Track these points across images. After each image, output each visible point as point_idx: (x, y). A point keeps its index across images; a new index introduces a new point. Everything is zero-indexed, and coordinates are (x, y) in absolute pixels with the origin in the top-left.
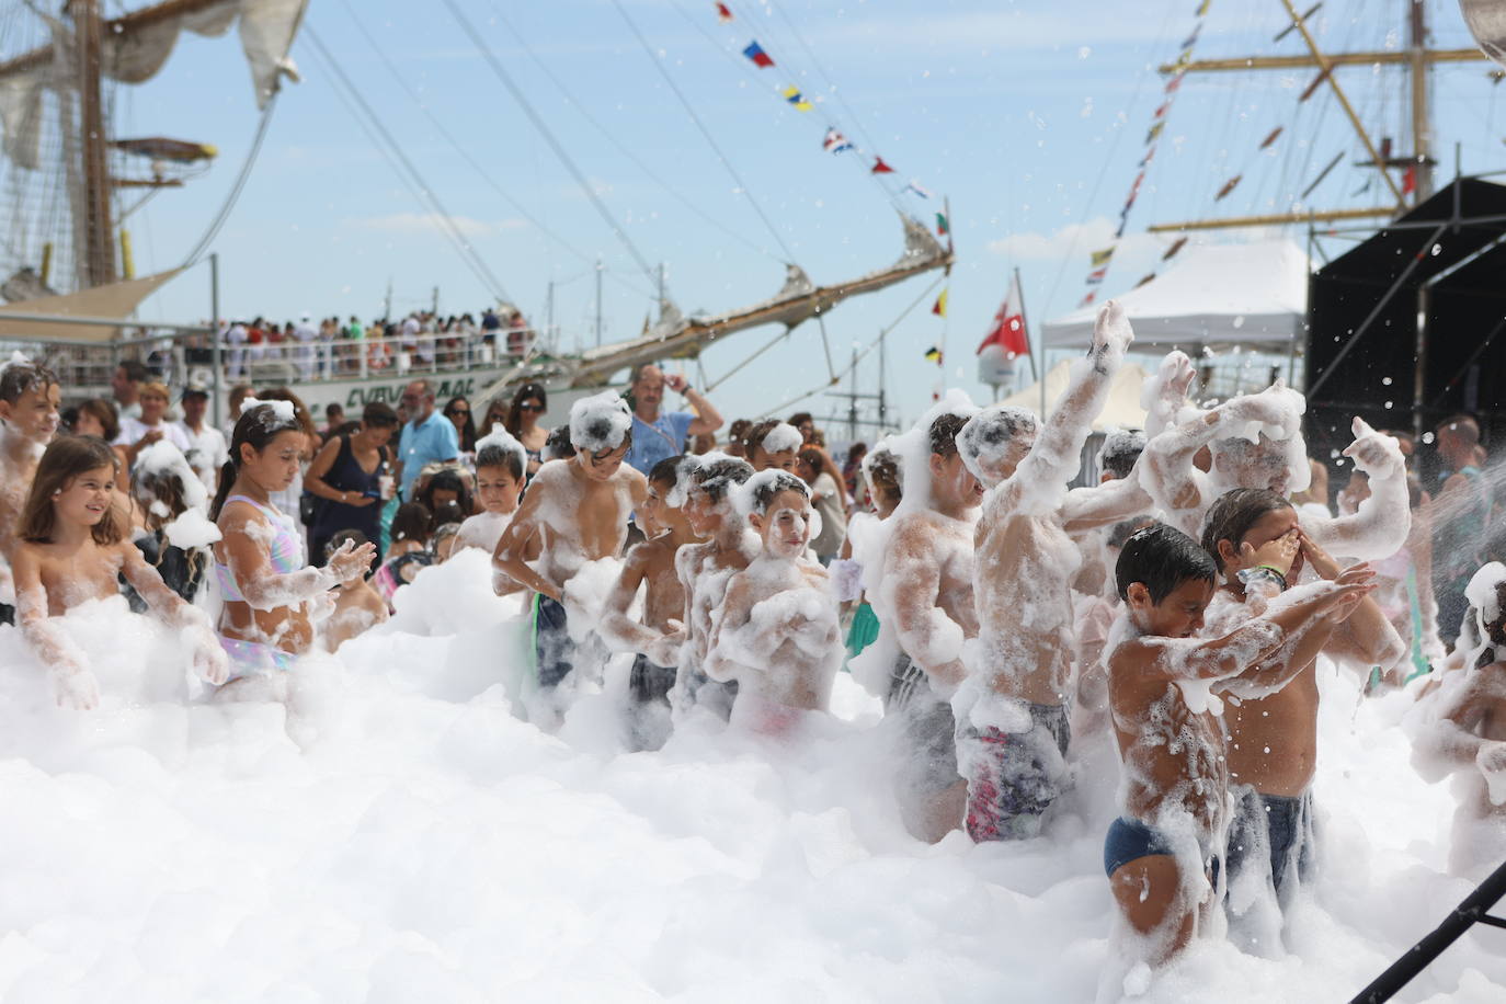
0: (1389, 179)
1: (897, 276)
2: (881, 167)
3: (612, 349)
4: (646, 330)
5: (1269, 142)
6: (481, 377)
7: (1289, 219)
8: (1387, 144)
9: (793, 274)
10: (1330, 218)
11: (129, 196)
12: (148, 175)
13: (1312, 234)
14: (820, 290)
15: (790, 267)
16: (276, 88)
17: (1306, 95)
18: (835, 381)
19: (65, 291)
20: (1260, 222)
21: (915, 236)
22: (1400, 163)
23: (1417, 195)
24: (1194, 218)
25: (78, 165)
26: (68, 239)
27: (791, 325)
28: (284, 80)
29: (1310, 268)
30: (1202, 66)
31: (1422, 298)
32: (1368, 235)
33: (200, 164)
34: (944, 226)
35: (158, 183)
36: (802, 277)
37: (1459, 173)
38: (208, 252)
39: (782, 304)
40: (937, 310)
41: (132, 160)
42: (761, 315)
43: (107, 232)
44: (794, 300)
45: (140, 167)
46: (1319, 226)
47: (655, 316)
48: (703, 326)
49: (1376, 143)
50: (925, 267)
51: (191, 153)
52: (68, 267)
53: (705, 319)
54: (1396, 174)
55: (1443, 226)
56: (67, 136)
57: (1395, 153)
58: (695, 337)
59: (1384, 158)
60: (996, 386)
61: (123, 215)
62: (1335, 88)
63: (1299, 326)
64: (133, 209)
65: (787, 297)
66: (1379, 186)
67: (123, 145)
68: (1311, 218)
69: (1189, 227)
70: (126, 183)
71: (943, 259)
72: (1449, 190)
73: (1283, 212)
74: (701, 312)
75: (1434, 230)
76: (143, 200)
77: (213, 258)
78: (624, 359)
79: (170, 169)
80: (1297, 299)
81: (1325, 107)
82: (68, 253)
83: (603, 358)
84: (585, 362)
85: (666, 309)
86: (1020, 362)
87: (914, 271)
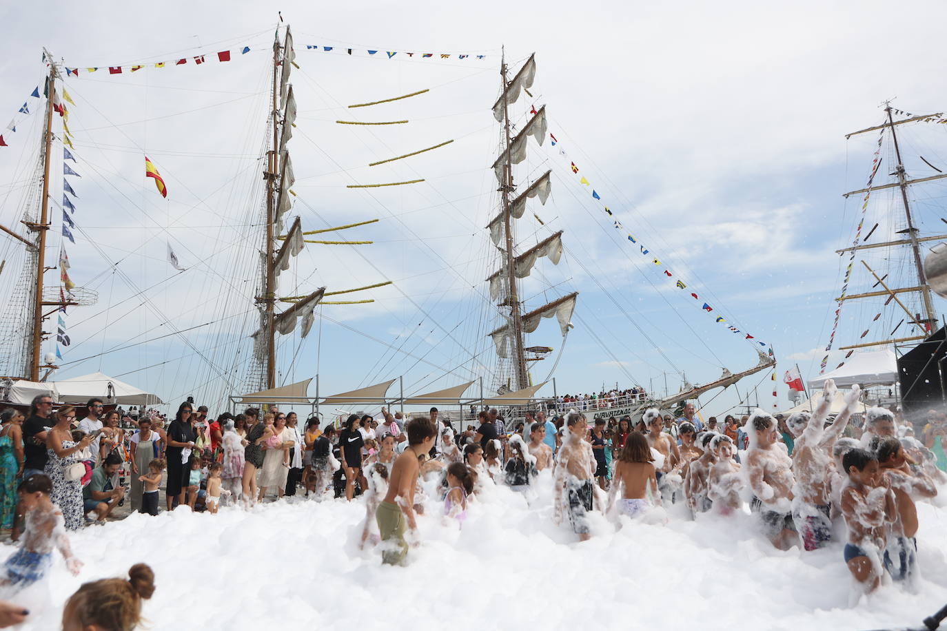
0: (921, 326)
1: (758, 369)
2: (749, 337)
3: (671, 397)
4: (681, 390)
5: (876, 319)
6: (632, 408)
7: (888, 342)
8: (918, 316)
9: (725, 371)
10: (902, 341)
11: (530, 363)
12: (535, 357)
13: (896, 347)
14: (734, 375)
15: (724, 369)
16: (568, 330)
17: (887, 303)
18: (742, 403)
19: (515, 391)
20: (878, 344)
21: (762, 356)
22: (923, 322)
23: (932, 332)
24: (855, 345)
25: (517, 356)
26: (514, 377)
27: (726, 387)
28: (569, 328)
29: (897, 358)
30: (849, 297)
31: (939, 364)
32: (916, 346)
33: (549, 353)
34: (771, 353)
35: (538, 359)
36: (728, 371)
37: (945, 324)
38: (552, 377)
39: (722, 380)
40: (773, 379)
41: (530, 353)
42: (716, 384)
43: (525, 374)
44: (726, 379)
45: (532, 355)
46: (898, 344)
47: (683, 387)
48: (698, 388)
49: (915, 316)
50: (767, 366)
51: (546, 350)
52: (515, 384)
53: (699, 386)
54: (923, 325)
55: (943, 341)
56: (513, 349)
57: (922, 318)
58: (697, 392)
59: (918, 320)
60: (795, 402)
61: (528, 369)
62: (896, 300)
63: (896, 377)
64: (531, 367)
65: (724, 378)
66: (917, 329)
67: (527, 349)
68: (896, 341)
69: (853, 347)
70: (529, 360)
71: (773, 363)
72: (943, 329)
73: (885, 340)
74: (697, 384)
75: (940, 342)
76: (534, 364)
77: (554, 379)
78: (675, 400)
79: (541, 355)
80: (894, 368)
81: (894, 306)
82: (515, 380)
83: (669, 400)
84: (663, 402)
85: (686, 384)
86: (801, 393)
87: (763, 367)
